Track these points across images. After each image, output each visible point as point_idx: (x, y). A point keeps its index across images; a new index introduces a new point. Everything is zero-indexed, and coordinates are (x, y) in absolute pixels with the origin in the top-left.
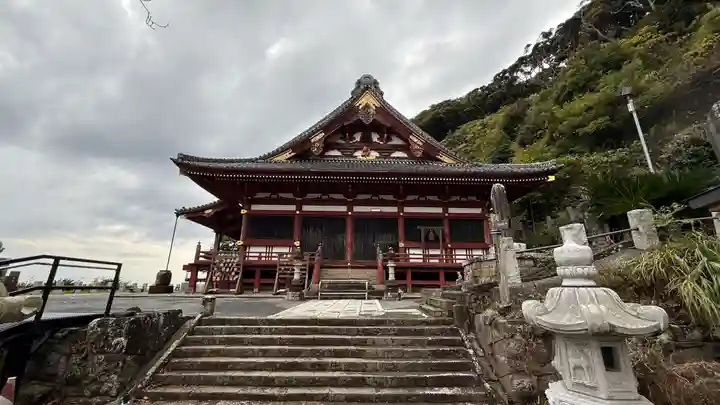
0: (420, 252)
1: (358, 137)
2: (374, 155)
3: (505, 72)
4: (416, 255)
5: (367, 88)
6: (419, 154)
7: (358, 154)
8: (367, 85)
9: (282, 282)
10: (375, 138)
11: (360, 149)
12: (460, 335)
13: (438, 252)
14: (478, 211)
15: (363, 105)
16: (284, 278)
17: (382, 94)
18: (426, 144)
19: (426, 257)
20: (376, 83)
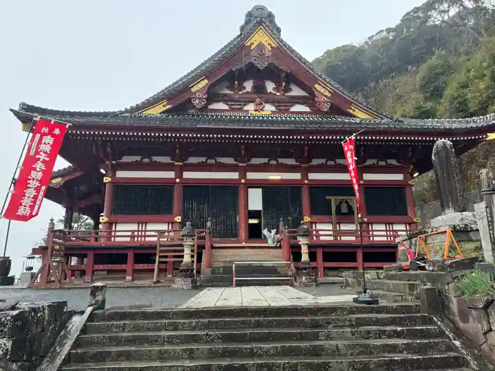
0: (330, 227)
1: (249, 85)
2: (269, 108)
3: (416, 10)
4: (325, 231)
5: (260, 23)
6: (326, 108)
7: (250, 107)
8: (260, 19)
9: (163, 266)
10: (270, 86)
11: (253, 102)
12: (434, 323)
13: (352, 227)
14: (399, 177)
15: (256, 44)
16: (166, 262)
17: (279, 30)
18: (334, 94)
19: (337, 233)
20: (270, 16)
